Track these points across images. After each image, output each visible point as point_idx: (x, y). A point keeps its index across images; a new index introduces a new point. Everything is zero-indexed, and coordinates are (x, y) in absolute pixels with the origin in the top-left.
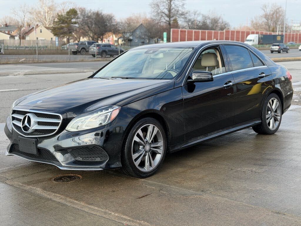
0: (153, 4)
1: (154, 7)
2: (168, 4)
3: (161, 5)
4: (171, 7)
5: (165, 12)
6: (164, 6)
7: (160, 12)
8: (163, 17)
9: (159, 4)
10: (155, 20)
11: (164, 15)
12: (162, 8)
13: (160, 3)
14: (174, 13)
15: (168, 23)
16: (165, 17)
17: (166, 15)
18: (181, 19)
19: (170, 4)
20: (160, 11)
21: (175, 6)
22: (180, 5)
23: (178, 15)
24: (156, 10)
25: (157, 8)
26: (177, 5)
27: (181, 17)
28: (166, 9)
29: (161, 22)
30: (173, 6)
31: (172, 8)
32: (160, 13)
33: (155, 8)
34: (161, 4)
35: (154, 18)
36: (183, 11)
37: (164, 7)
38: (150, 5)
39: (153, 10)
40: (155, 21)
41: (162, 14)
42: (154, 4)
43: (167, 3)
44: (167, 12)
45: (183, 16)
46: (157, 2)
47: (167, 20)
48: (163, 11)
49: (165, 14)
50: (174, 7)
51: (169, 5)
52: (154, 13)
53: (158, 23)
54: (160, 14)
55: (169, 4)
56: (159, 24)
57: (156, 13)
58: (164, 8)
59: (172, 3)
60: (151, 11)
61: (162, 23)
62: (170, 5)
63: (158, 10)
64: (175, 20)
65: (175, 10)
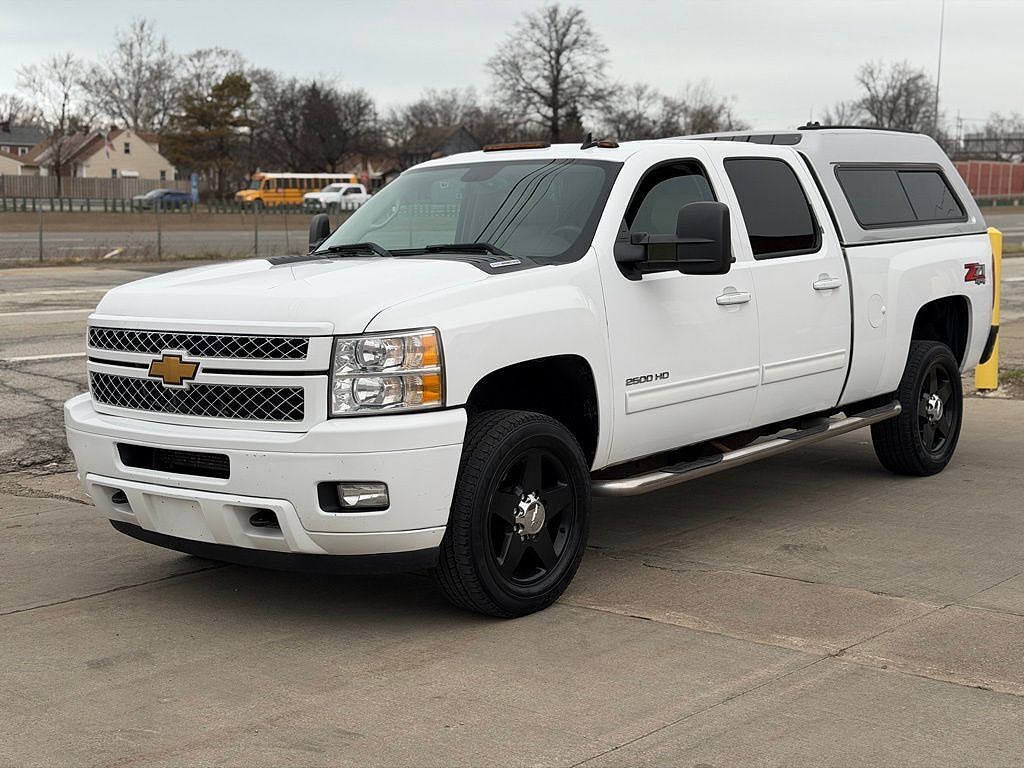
0: (499, 61)
1: (505, 71)
2: (550, 62)
3: (528, 67)
4: (559, 72)
5: (538, 88)
6: (535, 68)
7: (525, 88)
8: (534, 104)
9: (520, 63)
10: (505, 116)
11: (537, 99)
12: (529, 75)
13: (524, 58)
14: (571, 93)
15: (549, 123)
16: (538, 105)
17: (542, 97)
18: (594, 112)
19: (557, 62)
20: (524, 85)
21: (573, 68)
22: (591, 65)
23: (582, 99)
24: (511, 82)
25: (513, 74)
26: (581, 65)
27: (592, 106)
28: (545, 77)
29: (525, 123)
30: (567, 68)
31: (562, 75)
32: (523, 92)
33: (506, 76)
34: (526, 61)
35: (504, 107)
36: (601, 86)
37: (536, 73)
38: (490, 65)
39: (501, 80)
40: (507, 119)
41: (531, 95)
42: (504, 63)
43: (547, 58)
44: (544, 87)
45: (599, 104)
46: (514, 57)
47: (545, 116)
48: (534, 86)
49: (539, 94)
50: (569, 74)
51: (552, 66)
52: (504, 90)
53: (516, 124)
54: (524, 95)
55: (553, 62)
56: (521, 127)
57: (509, 92)
58: (538, 76)
59: (563, 60)
60: (494, 85)
61: (528, 125)
62: (556, 67)
63: (517, 80)
64: (574, 116)
65: (573, 82)
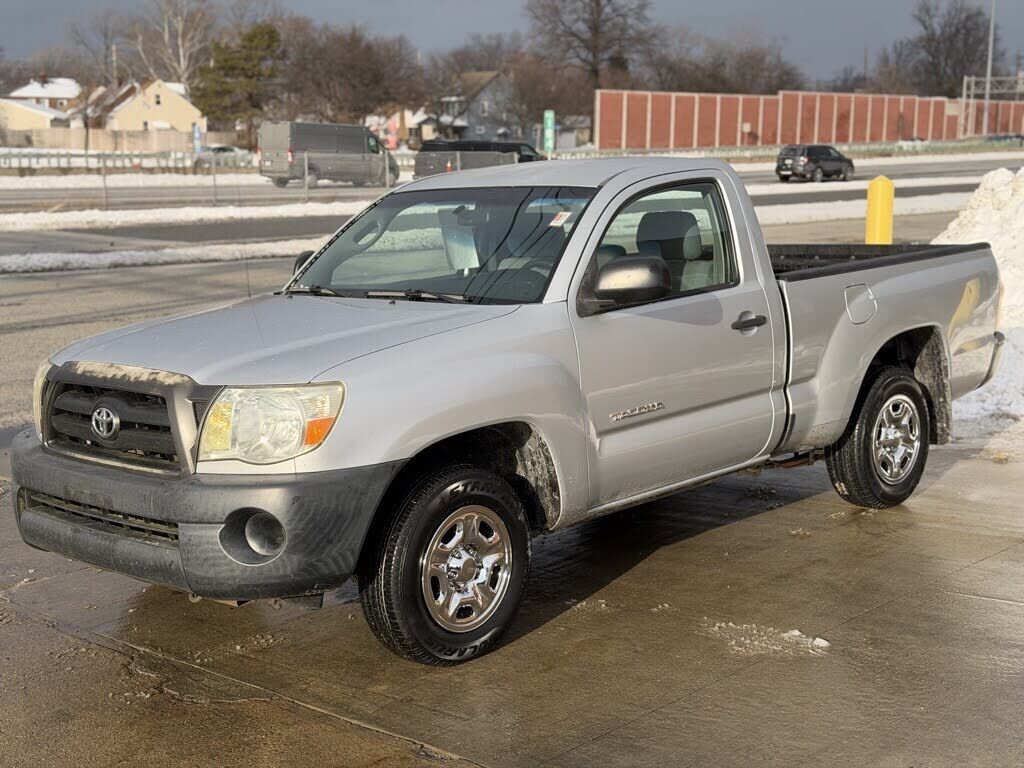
1: (544, 15)
2: (589, 5)
3: (568, 10)
4: (599, 13)
5: (578, 31)
6: (576, 11)
7: (564, 31)
8: (574, 48)
9: (560, 7)
10: (545, 61)
11: (576, 43)
12: (568, 18)
13: (563, 2)
14: (612, 36)
15: (589, 68)
16: (578, 49)
17: (582, 40)
18: (637, 56)
19: (597, 4)
20: (562, 28)
21: (614, 10)
22: (633, 7)
23: (624, 43)
24: (549, 27)
25: (553, 19)
26: (623, 7)
27: (633, 49)
28: (584, 20)
29: (564, 68)
30: (607, 10)
31: (603, 17)
32: (563, 36)
33: (545, 20)
34: (565, 4)
35: (543, 52)
36: (643, 27)
37: (575, 16)
39: (540, 25)
40: (546, 64)
41: (571, 39)
42: (543, 6)
44: (587, 35)
45: (640, 47)
47: (584, 61)
48: (574, 29)
49: (579, 38)
50: (610, 17)
51: (592, 9)
52: (543, 35)
53: (555, 70)
54: (563, 39)
55: (593, 4)
56: (560, 72)
57: (548, 37)
59: (604, 2)
60: (533, 30)
61: (567, 70)
62: (597, 10)
63: (557, 24)
65: (614, 25)
